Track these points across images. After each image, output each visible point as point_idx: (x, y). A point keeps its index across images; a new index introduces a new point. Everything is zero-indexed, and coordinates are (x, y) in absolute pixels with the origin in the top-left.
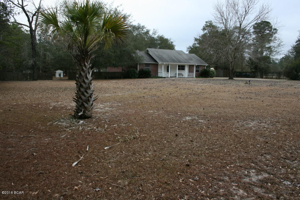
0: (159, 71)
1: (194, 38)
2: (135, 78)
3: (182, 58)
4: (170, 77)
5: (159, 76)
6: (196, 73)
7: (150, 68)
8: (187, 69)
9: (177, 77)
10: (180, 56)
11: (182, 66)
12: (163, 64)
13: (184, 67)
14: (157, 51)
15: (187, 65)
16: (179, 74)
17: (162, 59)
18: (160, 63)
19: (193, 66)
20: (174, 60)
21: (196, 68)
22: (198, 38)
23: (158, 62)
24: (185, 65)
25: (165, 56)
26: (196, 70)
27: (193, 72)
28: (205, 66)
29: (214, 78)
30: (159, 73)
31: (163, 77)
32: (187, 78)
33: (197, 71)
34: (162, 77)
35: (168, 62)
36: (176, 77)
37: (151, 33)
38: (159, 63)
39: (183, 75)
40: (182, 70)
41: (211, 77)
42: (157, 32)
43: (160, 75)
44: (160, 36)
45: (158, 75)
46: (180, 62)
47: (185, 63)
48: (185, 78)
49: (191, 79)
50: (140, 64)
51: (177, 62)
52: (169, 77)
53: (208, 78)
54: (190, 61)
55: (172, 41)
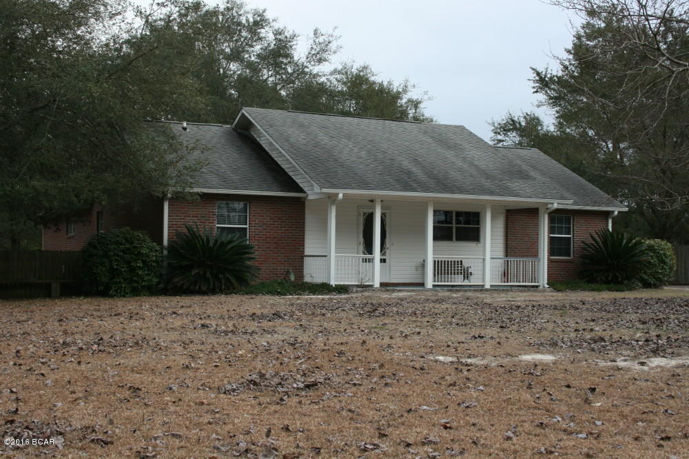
0: (310, 248)
1: (533, 76)
2: (137, 290)
3: (459, 163)
4: (382, 284)
5: (307, 279)
6: (550, 261)
7: (252, 227)
8: (492, 233)
9: (430, 283)
10: (450, 155)
11: (459, 214)
12: (332, 198)
13: (478, 223)
14: (302, 125)
15: (495, 208)
16: (442, 268)
17: (329, 170)
18: (313, 191)
19: (532, 213)
20: (409, 173)
21: (551, 230)
22: (556, 70)
23: (301, 190)
24: (483, 205)
25: (348, 152)
26: (552, 240)
27: (535, 254)
28: (607, 214)
29: (668, 292)
30: (306, 260)
31: (333, 283)
32: (494, 289)
33: (557, 247)
34: (324, 288)
35: (364, 185)
36: (422, 285)
37: (300, 51)
38: (312, 195)
39: (467, 274)
40: (459, 239)
41: (647, 285)
42: (333, 46)
43: (313, 272)
44: (354, 71)
45: (306, 271)
46: (444, 184)
47: (483, 191)
48: (481, 289)
49: (521, 298)
50: (178, 199)
51: (427, 190)
52: (377, 285)
53: (631, 289)
54: (515, 185)
55: (413, 94)
